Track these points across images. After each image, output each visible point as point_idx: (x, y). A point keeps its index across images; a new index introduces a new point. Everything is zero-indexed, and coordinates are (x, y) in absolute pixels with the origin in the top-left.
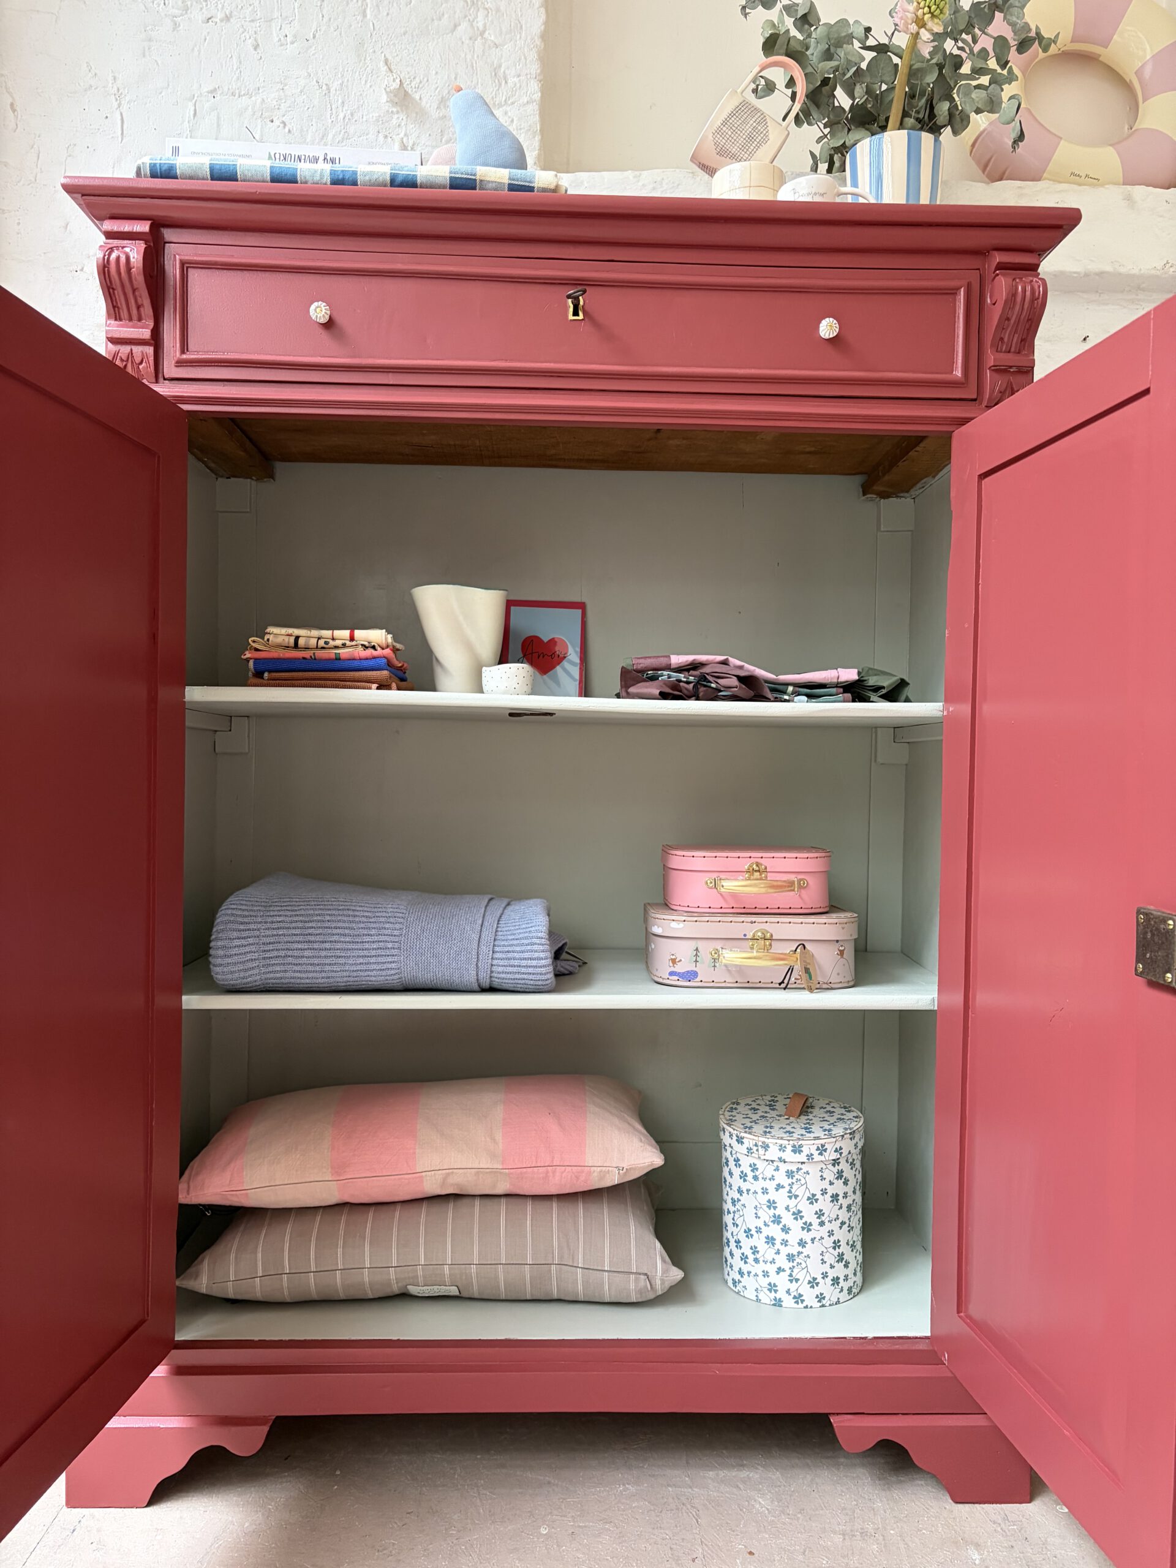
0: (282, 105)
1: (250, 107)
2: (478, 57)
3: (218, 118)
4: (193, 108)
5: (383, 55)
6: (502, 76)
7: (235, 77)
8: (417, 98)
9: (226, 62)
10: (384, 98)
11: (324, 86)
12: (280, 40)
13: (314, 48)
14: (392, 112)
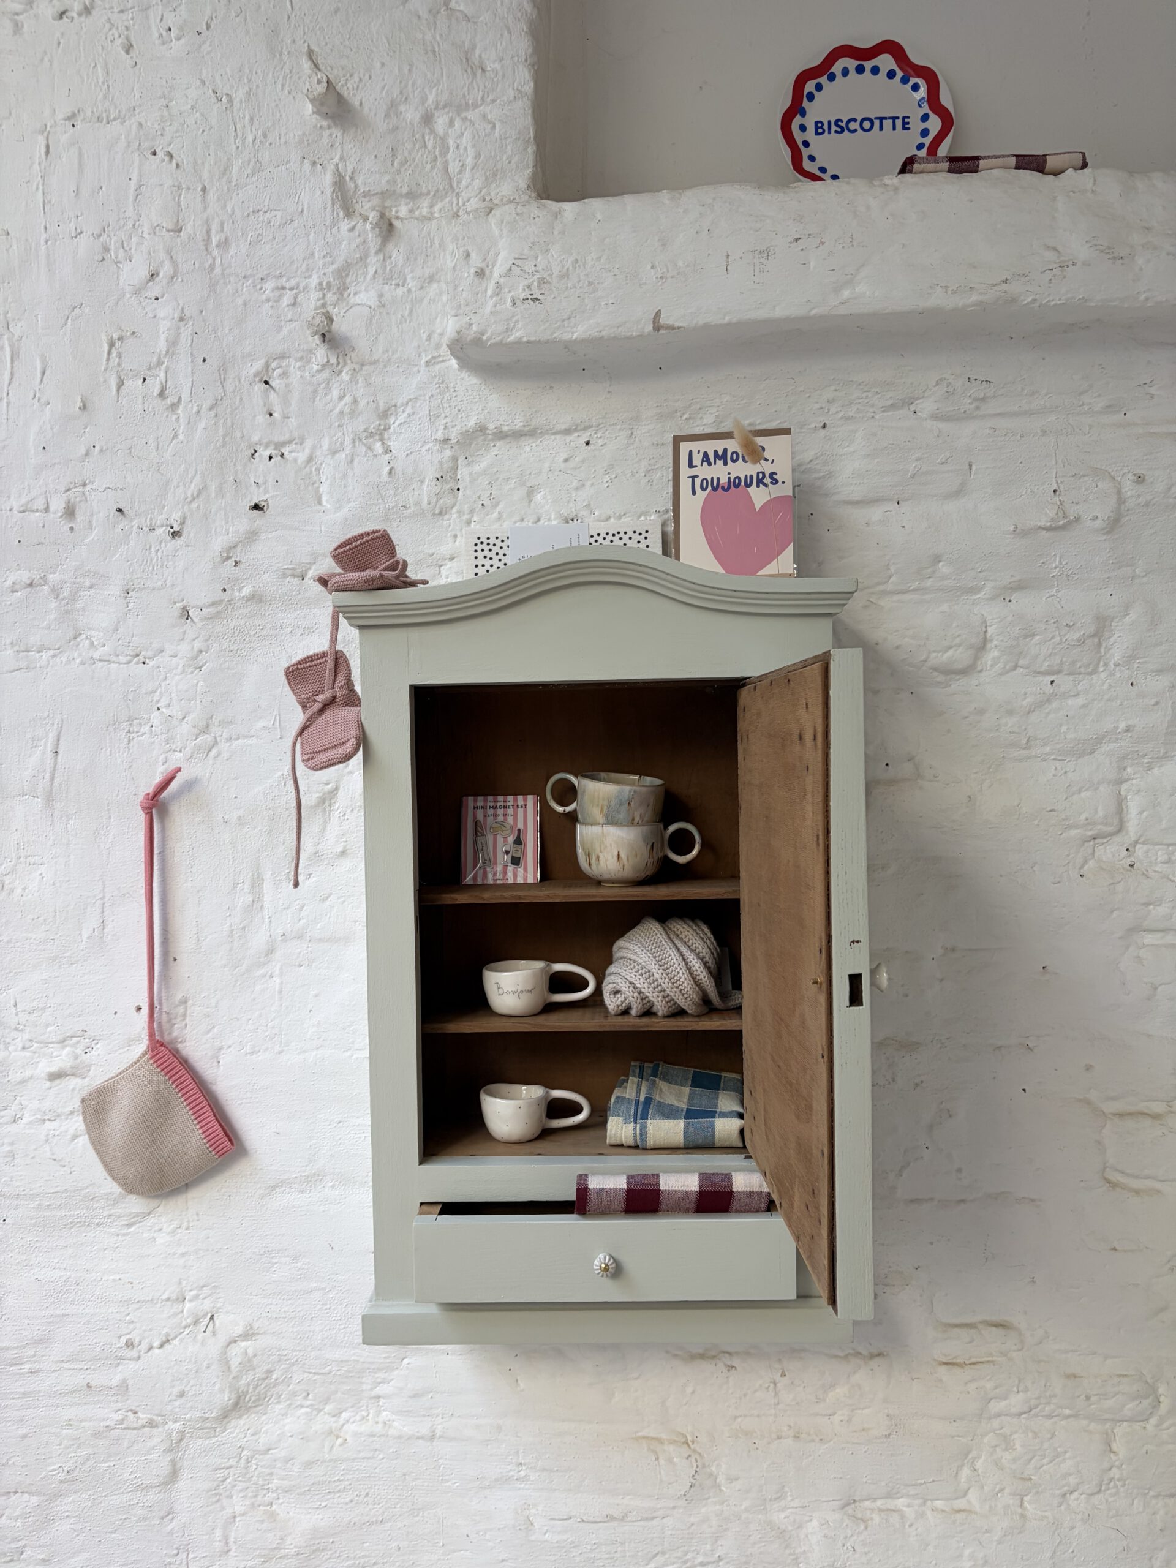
0: (167, 129)
1: (123, 137)
2: (441, 35)
3: (80, 155)
4: (44, 143)
5: (306, 45)
6: (477, 63)
7: (100, 97)
8: (357, 103)
9: (88, 74)
10: (309, 108)
11: (224, 99)
12: (161, 36)
13: (208, 43)
14: (321, 127)
